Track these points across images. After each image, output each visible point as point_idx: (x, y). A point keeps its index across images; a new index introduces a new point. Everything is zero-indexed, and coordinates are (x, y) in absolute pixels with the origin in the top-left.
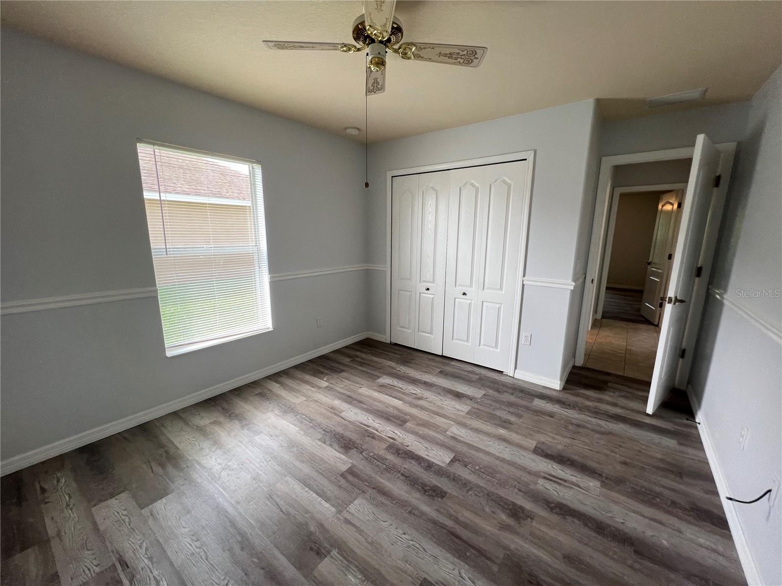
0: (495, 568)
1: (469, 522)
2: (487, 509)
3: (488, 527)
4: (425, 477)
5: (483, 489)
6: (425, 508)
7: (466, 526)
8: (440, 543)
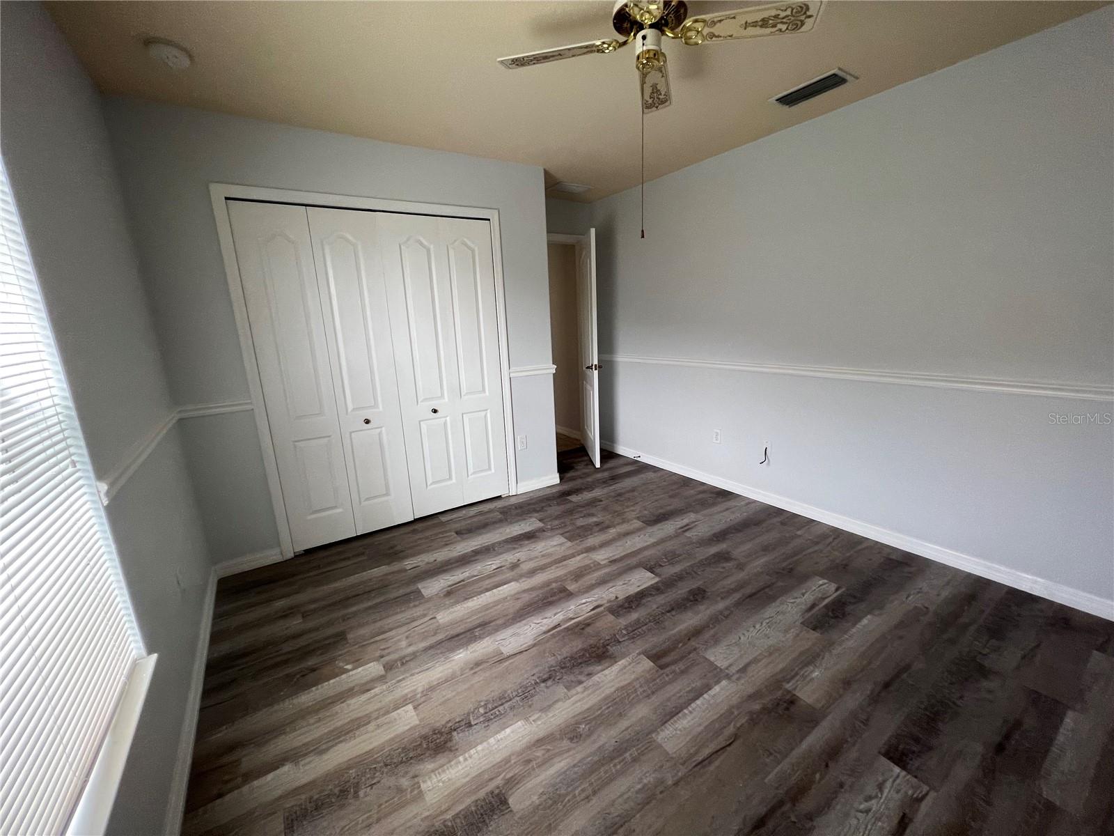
4: (674, 596)
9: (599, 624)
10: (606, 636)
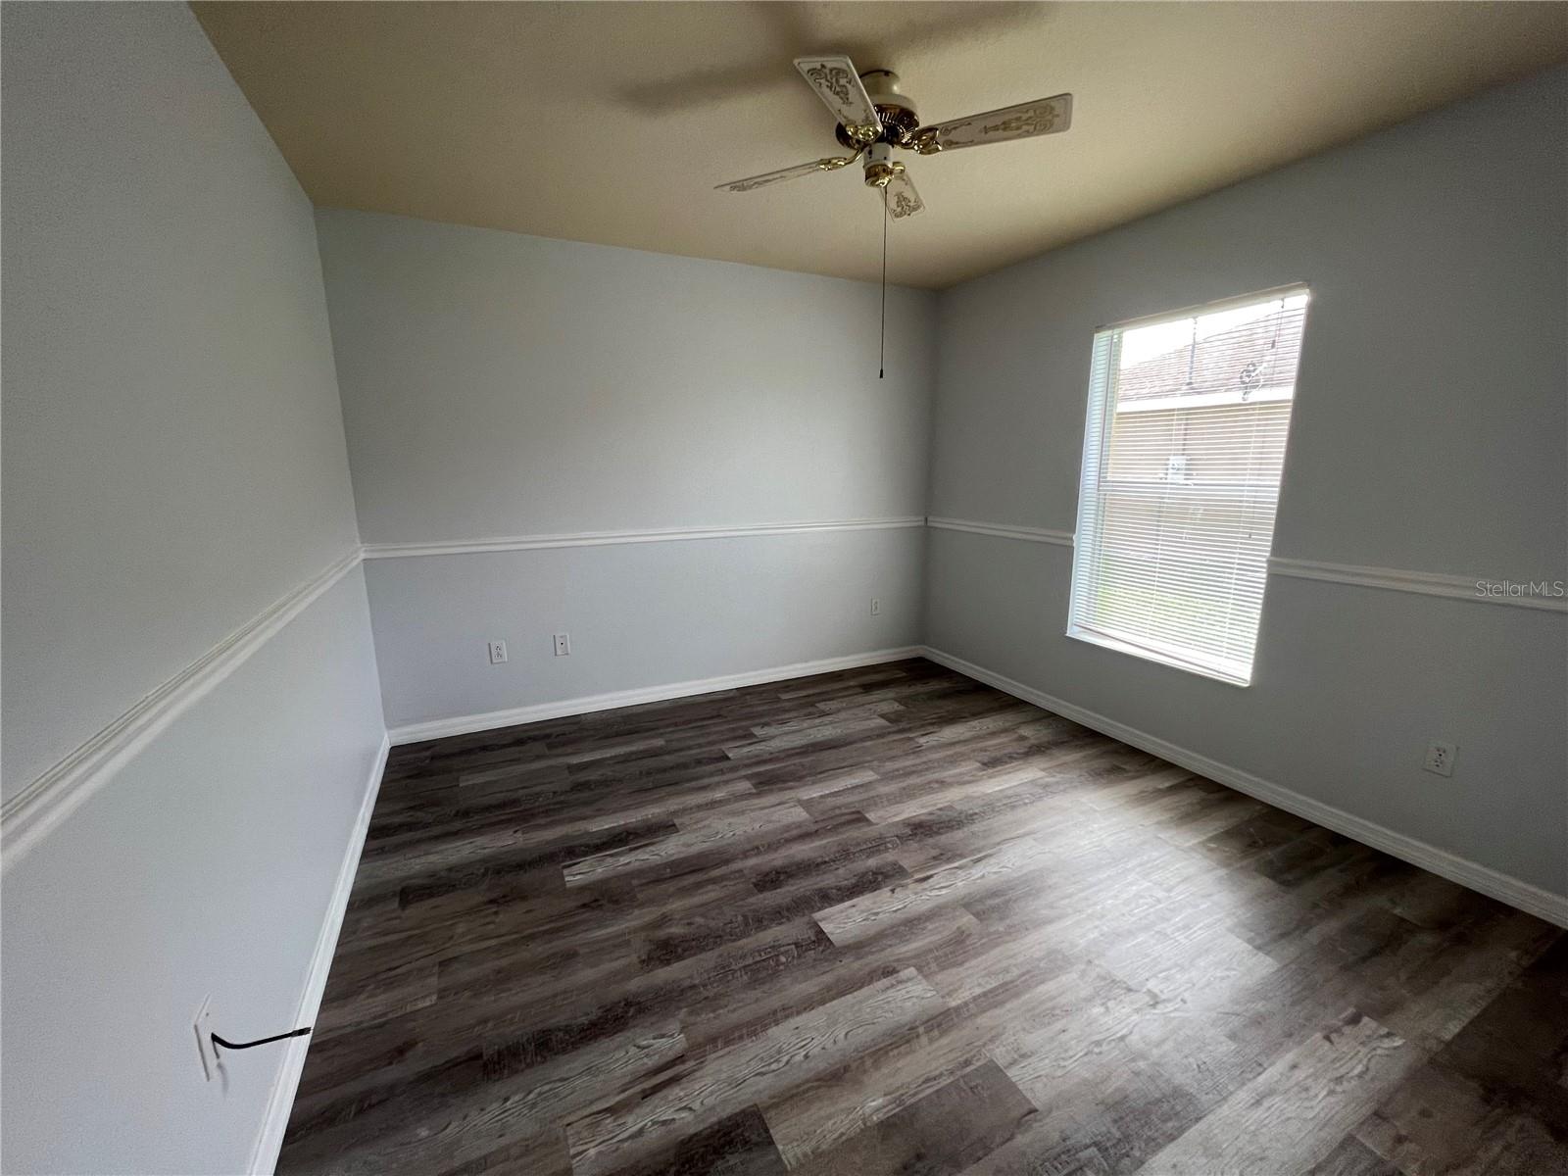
0: (635, 882)
1: (701, 891)
2: (699, 920)
3: (676, 905)
4: (804, 884)
5: (734, 937)
6: (752, 862)
7: (699, 885)
8: (701, 855)
9: (921, 857)
10: (913, 844)
